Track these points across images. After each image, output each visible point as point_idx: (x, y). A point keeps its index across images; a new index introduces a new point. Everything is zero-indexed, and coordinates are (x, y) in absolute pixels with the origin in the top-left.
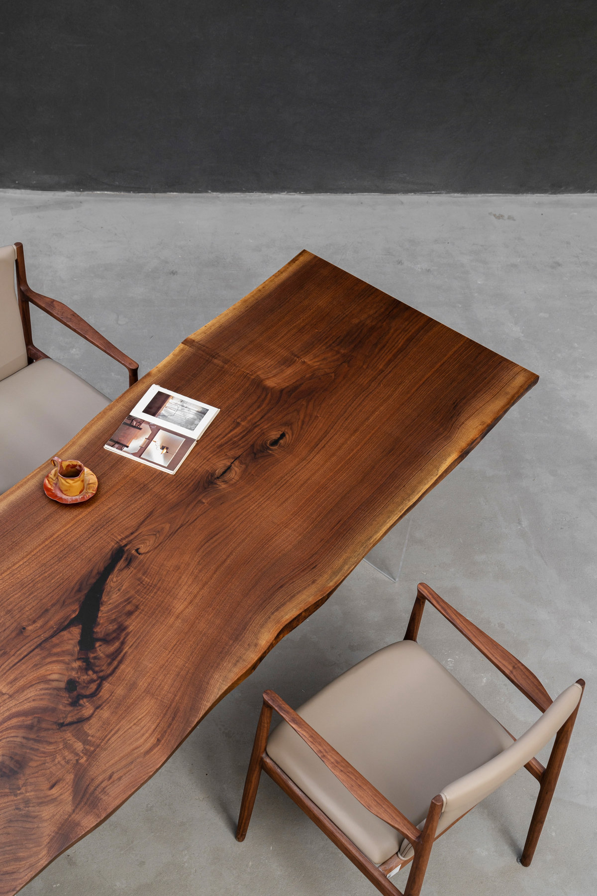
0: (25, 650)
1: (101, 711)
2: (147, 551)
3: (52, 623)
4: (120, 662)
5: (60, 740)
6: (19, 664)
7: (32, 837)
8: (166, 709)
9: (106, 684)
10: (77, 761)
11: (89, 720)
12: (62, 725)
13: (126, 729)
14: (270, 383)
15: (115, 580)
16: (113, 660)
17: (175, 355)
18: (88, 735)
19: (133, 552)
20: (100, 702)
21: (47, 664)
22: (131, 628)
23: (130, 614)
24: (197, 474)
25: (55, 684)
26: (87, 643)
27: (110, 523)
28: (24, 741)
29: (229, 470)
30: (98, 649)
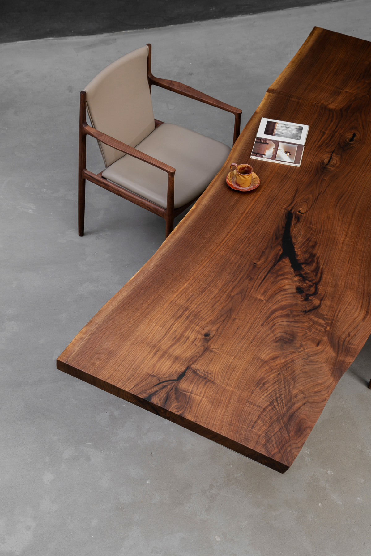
0: (262, 275)
1: (325, 301)
2: (305, 211)
3: (270, 258)
4: (322, 274)
5: (309, 320)
6: (262, 283)
7: (321, 372)
8: (362, 295)
9: (320, 286)
10: (325, 329)
11: (320, 307)
12: (305, 312)
13: (344, 309)
14: (332, 106)
15: (295, 230)
16: (317, 273)
17: (267, 99)
18: (323, 315)
19: (298, 213)
20: (321, 297)
21: (279, 281)
22: (318, 255)
23: (313, 247)
24: (313, 164)
25: (290, 291)
26: (297, 266)
27: (275, 199)
28: (288, 323)
29: (331, 159)
30: (305, 269)
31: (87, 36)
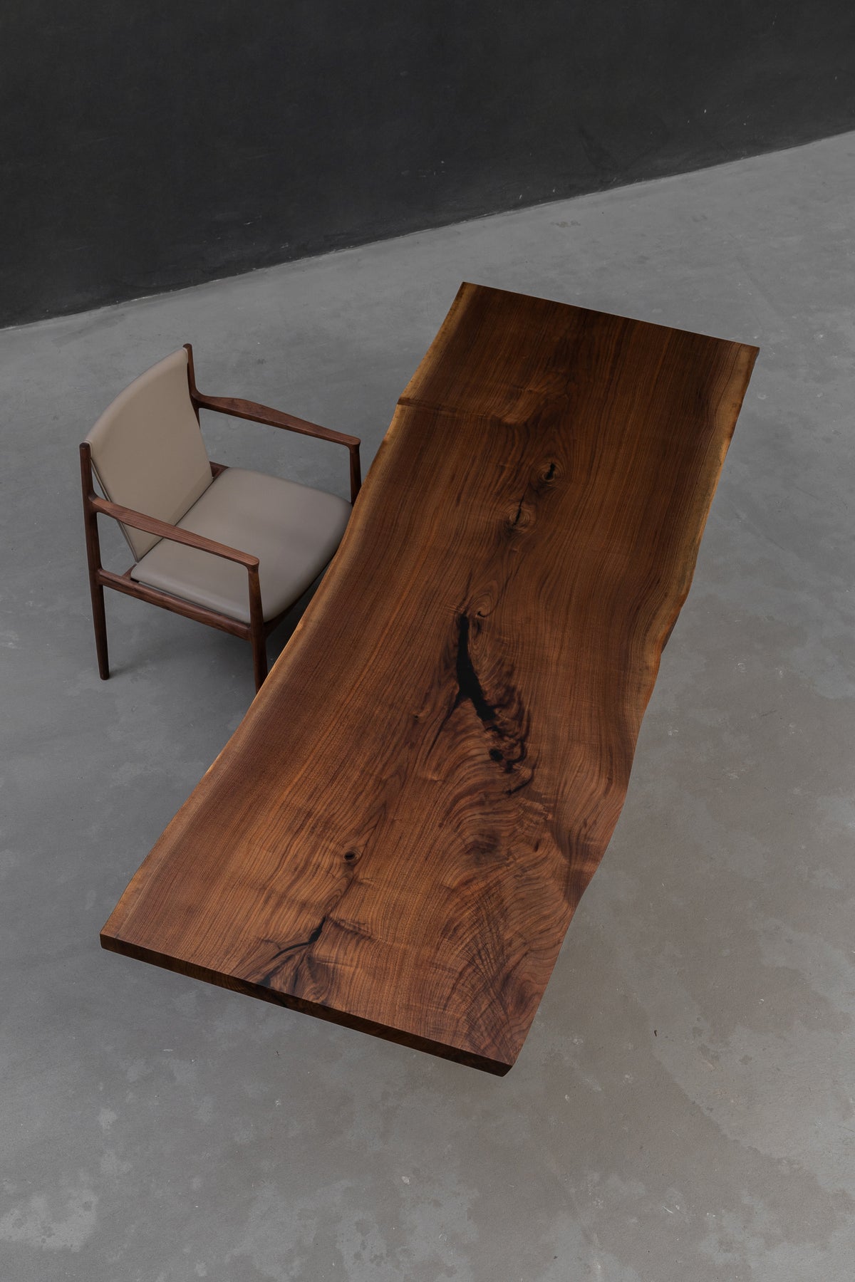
0: (430, 736)
1: (539, 770)
2: (489, 612)
3: (440, 704)
4: (529, 721)
5: (517, 806)
6: (433, 750)
7: (547, 895)
8: (599, 749)
9: (528, 744)
10: (545, 819)
11: (533, 781)
12: (510, 793)
13: (573, 778)
14: (509, 419)
15: (475, 647)
16: (521, 720)
17: (400, 418)
18: (540, 794)
19: (476, 616)
20: (533, 762)
21: (460, 743)
22: (519, 687)
23: (510, 674)
24: (492, 526)
25: (480, 758)
26: (486, 712)
27: (436, 596)
28: (483, 817)
29: (521, 515)
30: (500, 715)
31: (74, 316)
